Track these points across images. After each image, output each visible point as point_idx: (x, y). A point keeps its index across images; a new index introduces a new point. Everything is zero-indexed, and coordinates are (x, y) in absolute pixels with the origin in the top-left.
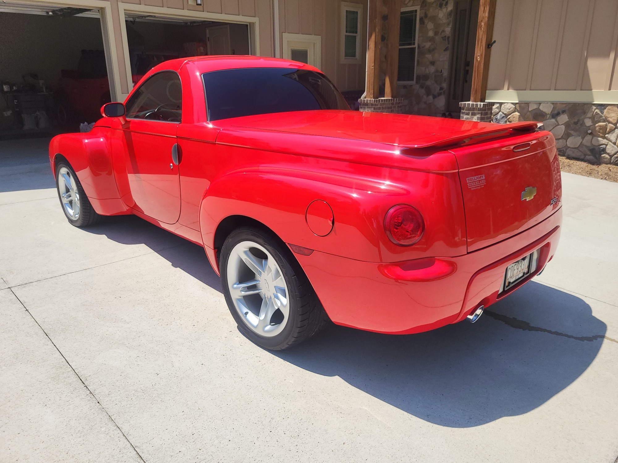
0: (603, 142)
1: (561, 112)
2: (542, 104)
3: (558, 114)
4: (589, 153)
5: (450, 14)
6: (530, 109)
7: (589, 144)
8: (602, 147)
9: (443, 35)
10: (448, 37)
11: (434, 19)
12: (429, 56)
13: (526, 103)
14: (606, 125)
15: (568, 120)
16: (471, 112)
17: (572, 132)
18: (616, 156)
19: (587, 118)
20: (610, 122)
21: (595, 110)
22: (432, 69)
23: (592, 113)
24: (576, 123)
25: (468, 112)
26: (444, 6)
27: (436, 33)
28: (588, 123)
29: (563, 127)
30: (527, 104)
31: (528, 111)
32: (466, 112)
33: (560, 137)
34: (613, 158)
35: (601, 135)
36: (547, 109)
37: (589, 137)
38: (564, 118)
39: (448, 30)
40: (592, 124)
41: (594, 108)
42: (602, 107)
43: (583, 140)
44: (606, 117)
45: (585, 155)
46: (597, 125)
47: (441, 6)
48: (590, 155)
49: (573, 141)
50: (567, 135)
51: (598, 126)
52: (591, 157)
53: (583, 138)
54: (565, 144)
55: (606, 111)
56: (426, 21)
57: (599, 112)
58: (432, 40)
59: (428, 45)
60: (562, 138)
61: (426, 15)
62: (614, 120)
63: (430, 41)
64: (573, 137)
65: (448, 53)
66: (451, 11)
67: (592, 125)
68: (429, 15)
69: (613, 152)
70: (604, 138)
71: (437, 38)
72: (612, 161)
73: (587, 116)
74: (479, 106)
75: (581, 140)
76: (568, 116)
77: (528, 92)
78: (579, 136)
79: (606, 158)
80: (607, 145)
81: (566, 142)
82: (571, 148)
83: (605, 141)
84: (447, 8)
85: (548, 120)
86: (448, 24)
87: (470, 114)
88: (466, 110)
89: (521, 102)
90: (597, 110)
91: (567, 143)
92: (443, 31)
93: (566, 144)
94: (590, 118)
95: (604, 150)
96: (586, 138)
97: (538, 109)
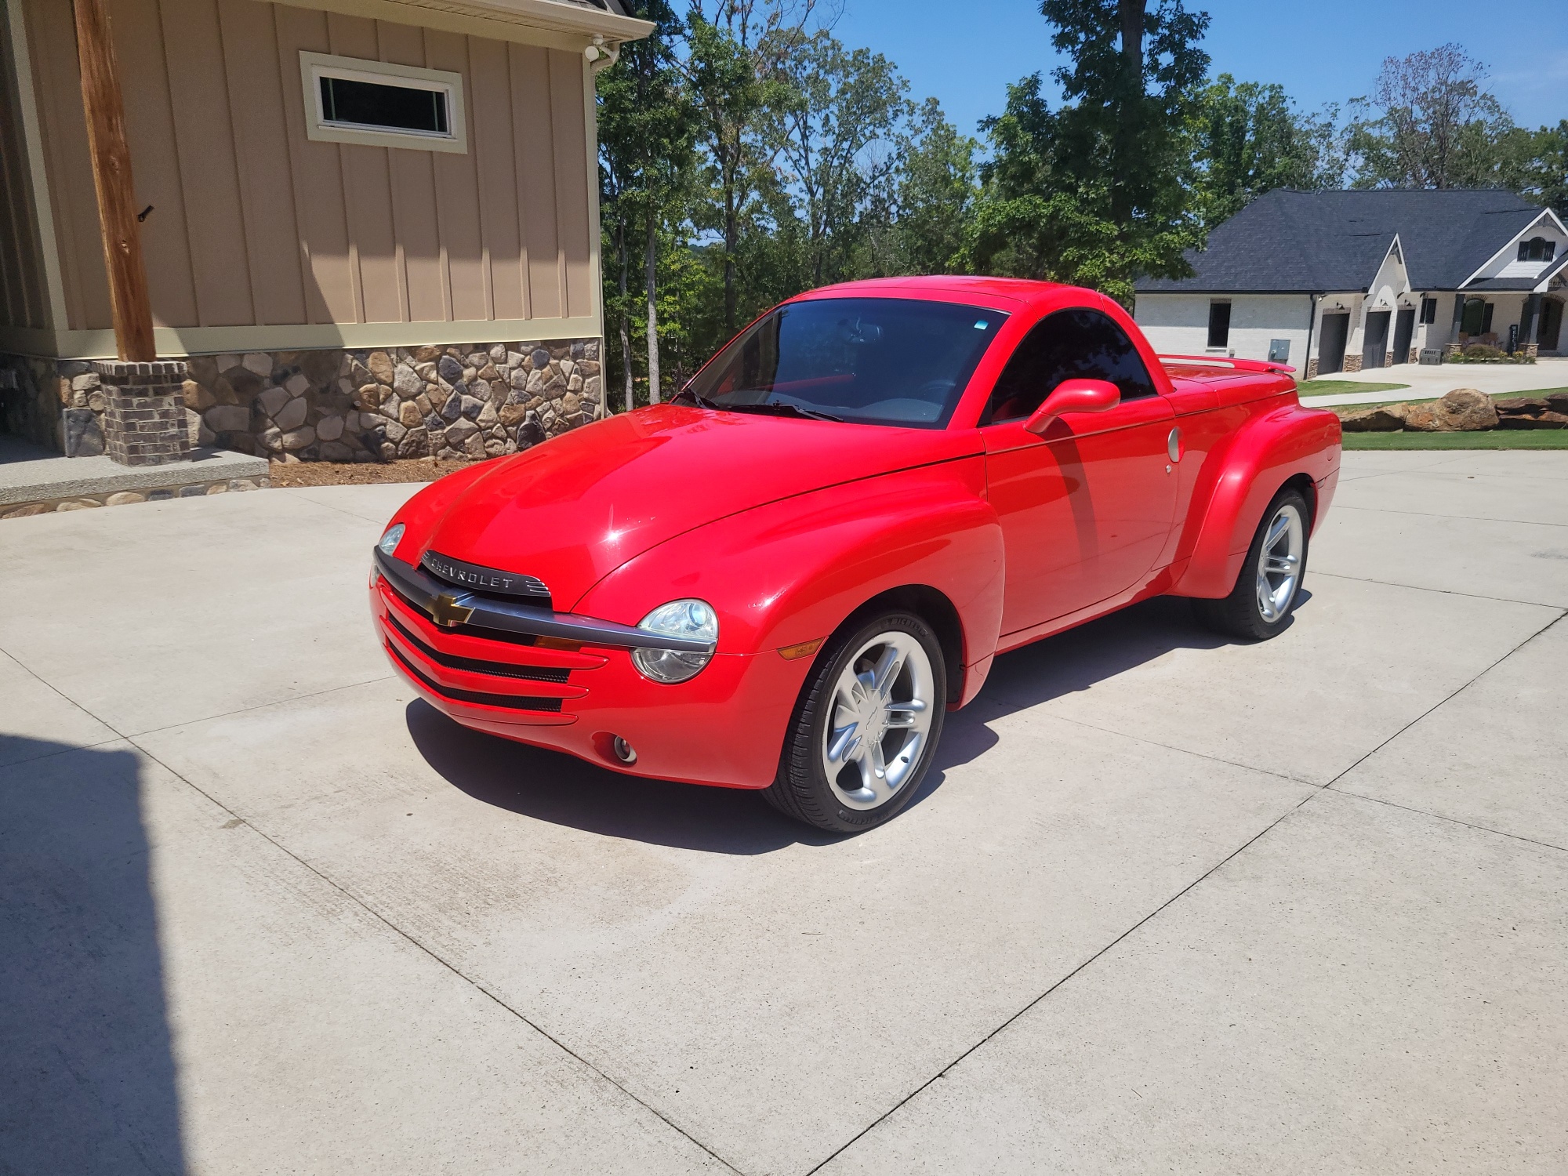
0: (380, 421)
1: (290, 371)
2: (246, 357)
3: (285, 375)
4: (360, 445)
6: (221, 371)
7: (357, 429)
8: (379, 430)
13: (208, 357)
14: (377, 388)
15: (308, 386)
16: (150, 387)
17: (322, 409)
18: (404, 441)
19: (342, 377)
20: (381, 382)
21: (352, 361)
23: (348, 369)
24: (324, 391)
25: (141, 387)
28: (346, 387)
29: (303, 401)
30: (212, 358)
31: (218, 375)
32: (135, 387)
33: (302, 423)
34: (400, 446)
35: (374, 407)
36: (260, 367)
37: (353, 415)
38: (299, 383)
40: (353, 389)
41: (349, 357)
42: (362, 353)
43: (345, 422)
44: (374, 374)
45: (354, 450)
46: (362, 389)
48: (361, 450)
49: (330, 427)
50: (313, 419)
51: (365, 392)
52: (365, 453)
53: (344, 419)
54: (314, 435)
55: (370, 360)
57: (359, 365)
60: (306, 424)
62: (387, 377)
64: (328, 418)
67: (354, 391)
69: (399, 436)
70: (378, 412)
72: (400, 453)
73: (342, 374)
74: (176, 370)
75: (343, 423)
76: (307, 377)
77: (204, 332)
78: (338, 415)
79: (391, 449)
80: (385, 425)
81: (316, 430)
82: (328, 441)
83: (380, 419)
85: (270, 390)
87: (151, 392)
88: (134, 384)
89: (191, 355)
90: (355, 362)
91: (318, 431)
93: (316, 436)
94: (346, 377)
95: (384, 436)
96: (349, 417)
97: (240, 367)
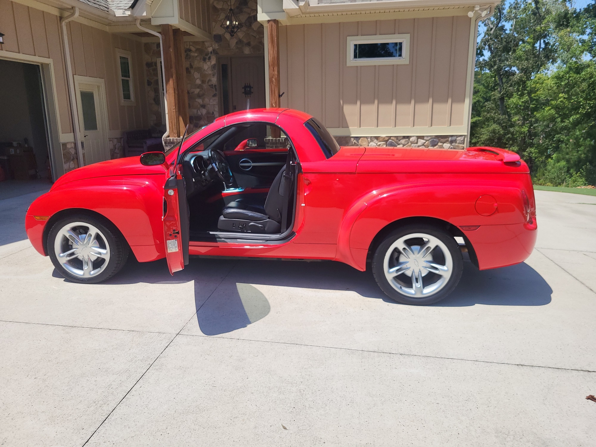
5: (214, 67)
9: (210, 83)
10: (215, 86)
11: (199, 70)
12: (200, 101)
21: (353, 140)
22: (204, 111)
23: (352, 143)
26: (207, 60)
27: (203, 82)
32: (270, 145)
39: (214, 80)
42: (357, 138)
44: (361, 145)
47: (204, 60)
55: (360, 141)
56: (192, 71)
57: (356, 142)
58: (199, 86)
59: (197, 91)
61: (191, 67)
63: (198, 88)
65: (216, 99)
66: (215, 64)
68: (194, 67)
71: (205, 86)
84: (211, 62)
86: (213, 75)
90: (354, 141)
92: (210, 80)
94: (350, 146)
